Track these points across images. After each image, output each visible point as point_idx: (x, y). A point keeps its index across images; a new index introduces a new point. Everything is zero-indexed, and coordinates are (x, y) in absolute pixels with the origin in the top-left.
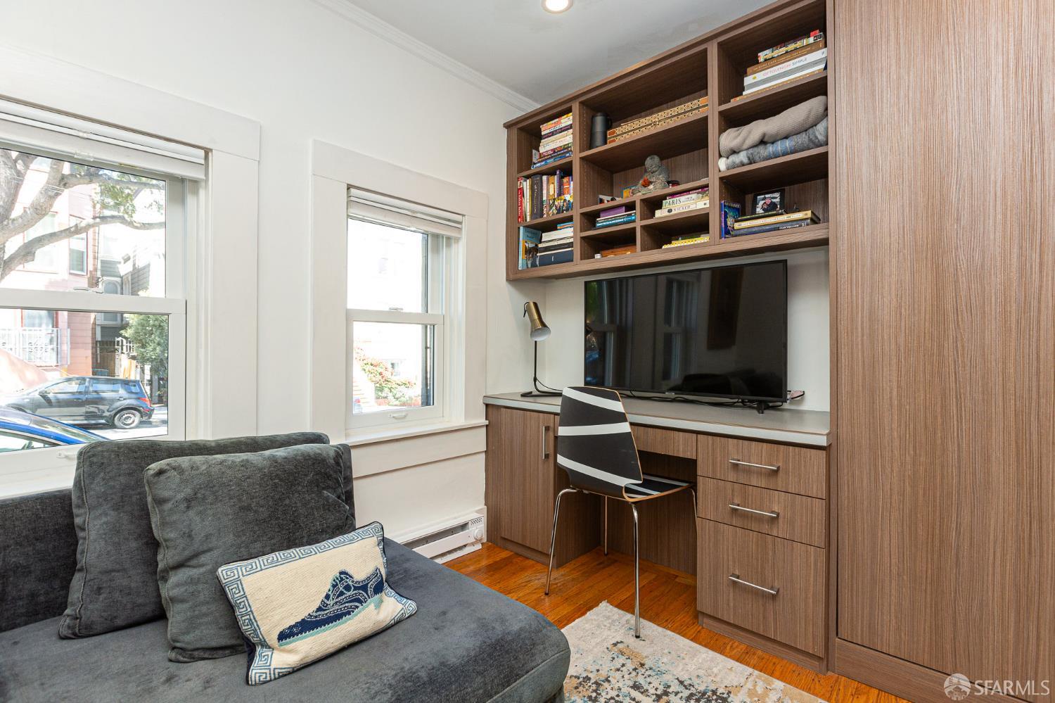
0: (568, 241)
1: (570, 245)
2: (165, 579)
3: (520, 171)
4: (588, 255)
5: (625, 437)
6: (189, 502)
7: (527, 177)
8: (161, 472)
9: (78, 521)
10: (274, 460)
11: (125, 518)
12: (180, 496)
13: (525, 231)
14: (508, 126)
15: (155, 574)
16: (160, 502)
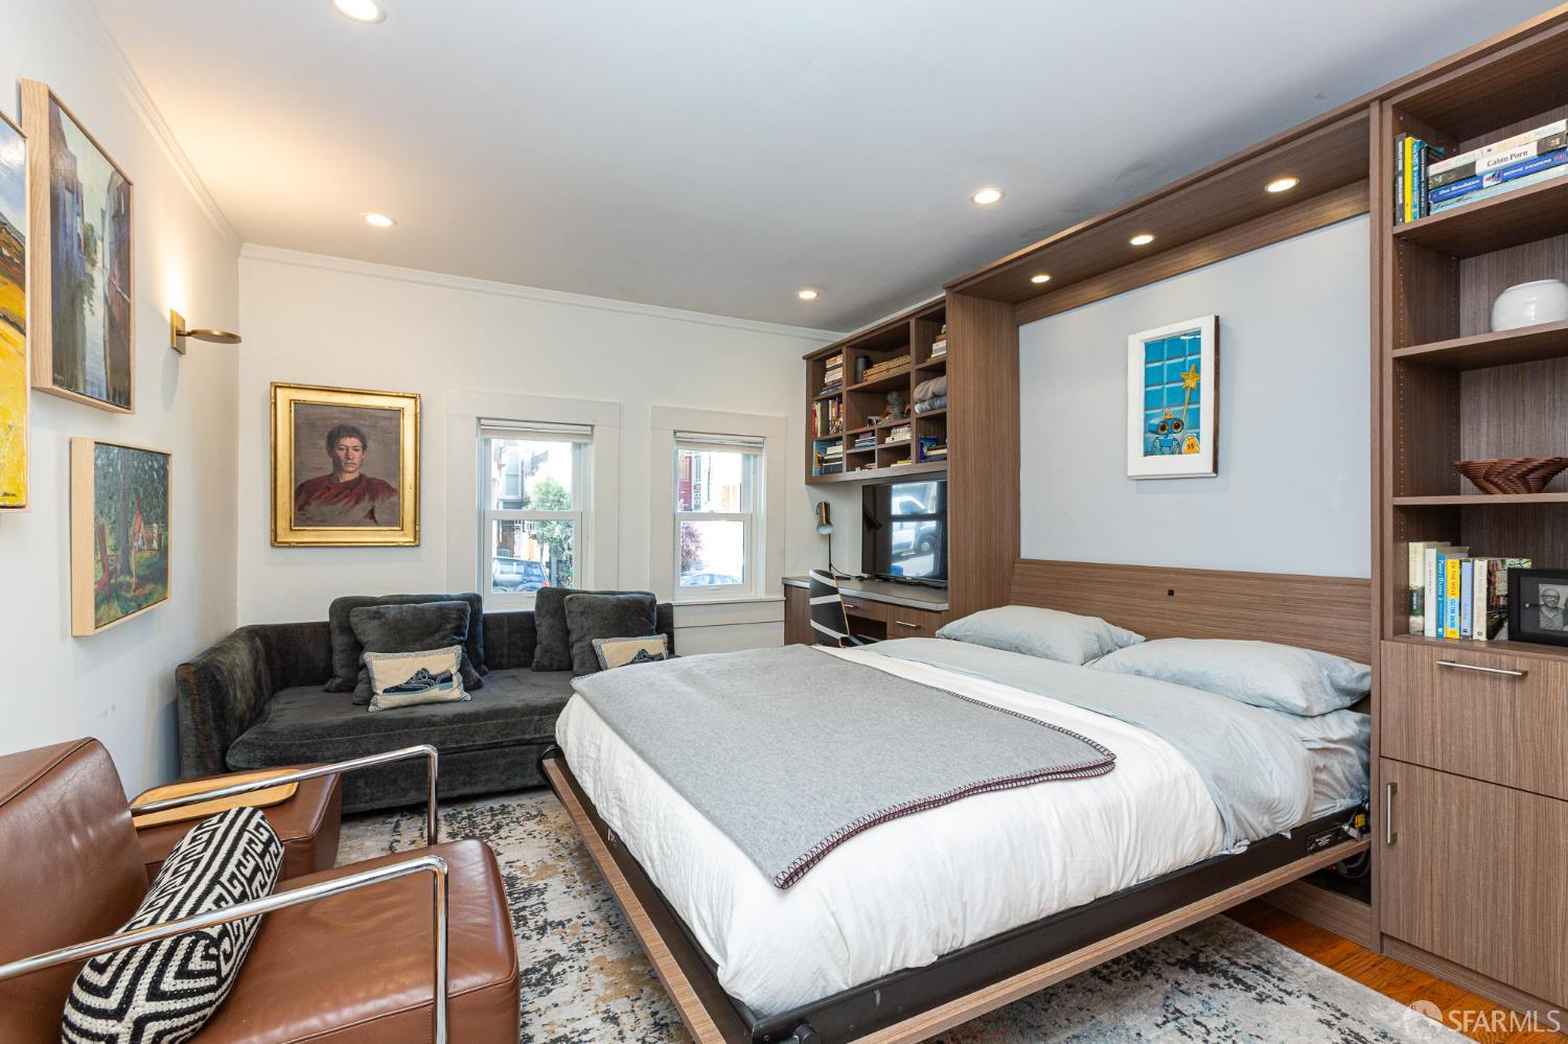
0: (838, 456)
1: (841, 459)
2: (572, 647)
3: (814, 396)
4: (851, 468)
5: (837, 605)
6: (582, 613)
7: (819, 400)
8: (571, 599)
9: (537, 623)
10: (619, 599)
11: (556, 622)
12: (579, 610)
13: (817, 445)
14: (807, 358)
15: (568, 646)
16: (570, 612)
